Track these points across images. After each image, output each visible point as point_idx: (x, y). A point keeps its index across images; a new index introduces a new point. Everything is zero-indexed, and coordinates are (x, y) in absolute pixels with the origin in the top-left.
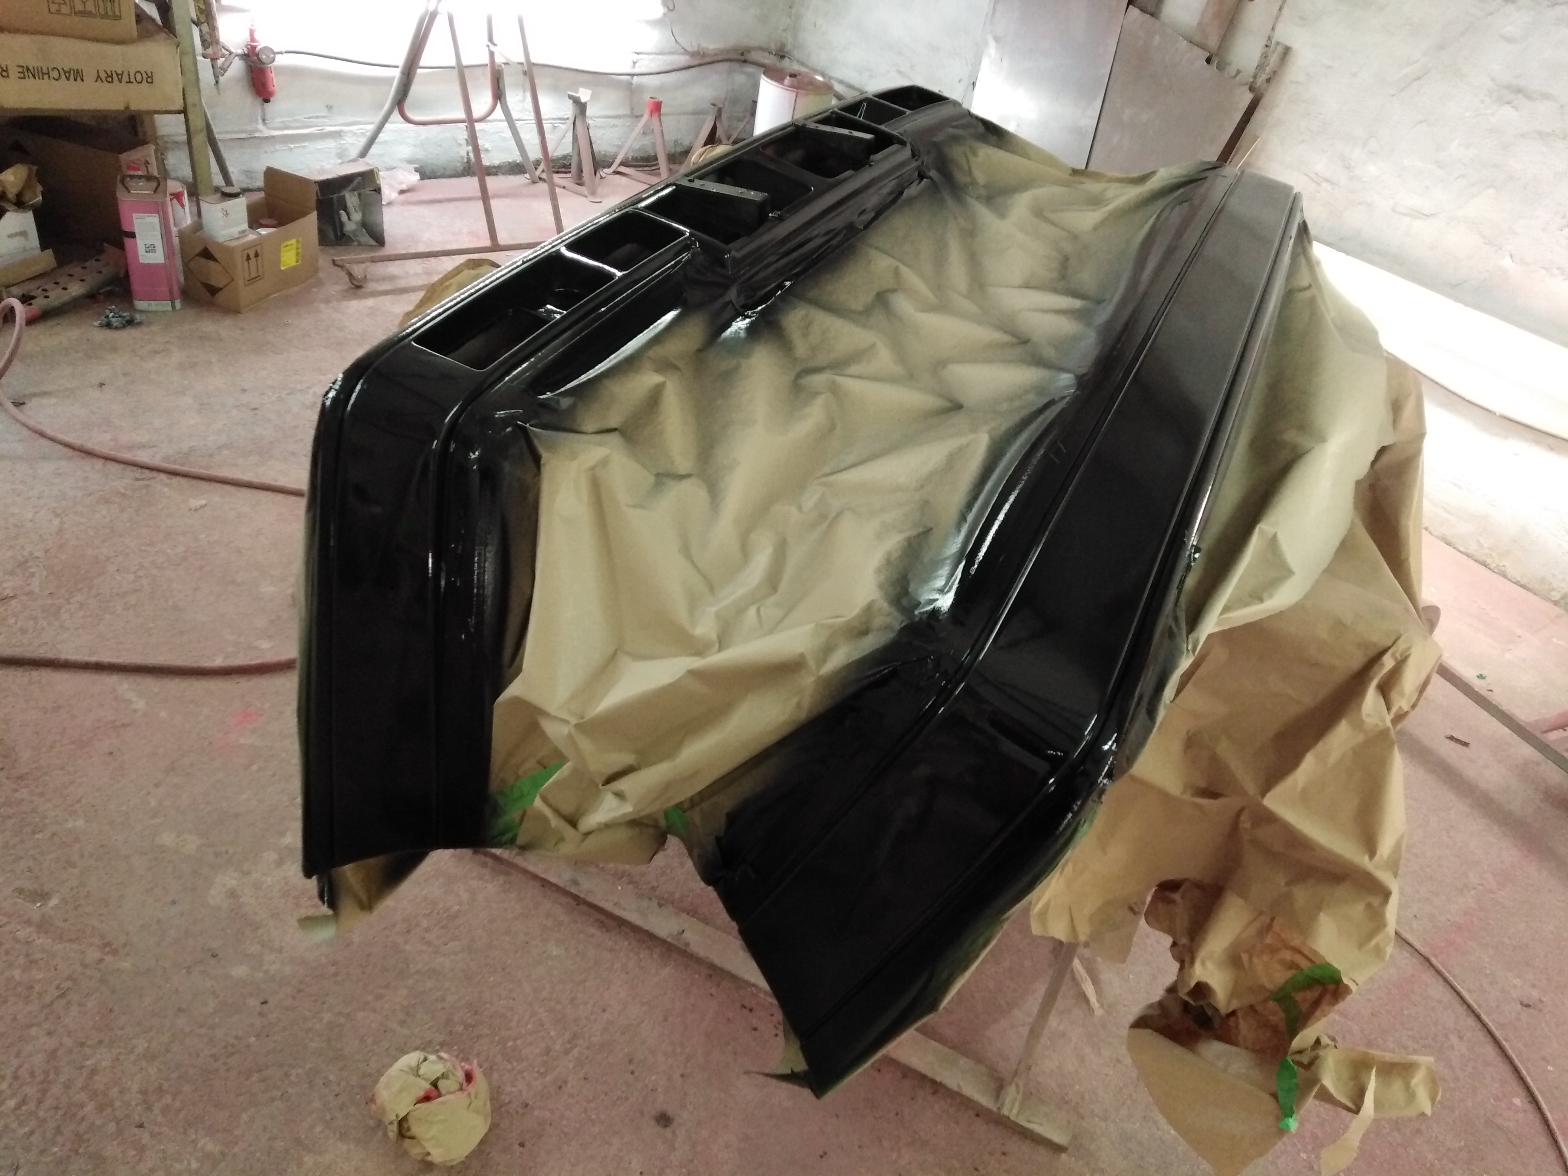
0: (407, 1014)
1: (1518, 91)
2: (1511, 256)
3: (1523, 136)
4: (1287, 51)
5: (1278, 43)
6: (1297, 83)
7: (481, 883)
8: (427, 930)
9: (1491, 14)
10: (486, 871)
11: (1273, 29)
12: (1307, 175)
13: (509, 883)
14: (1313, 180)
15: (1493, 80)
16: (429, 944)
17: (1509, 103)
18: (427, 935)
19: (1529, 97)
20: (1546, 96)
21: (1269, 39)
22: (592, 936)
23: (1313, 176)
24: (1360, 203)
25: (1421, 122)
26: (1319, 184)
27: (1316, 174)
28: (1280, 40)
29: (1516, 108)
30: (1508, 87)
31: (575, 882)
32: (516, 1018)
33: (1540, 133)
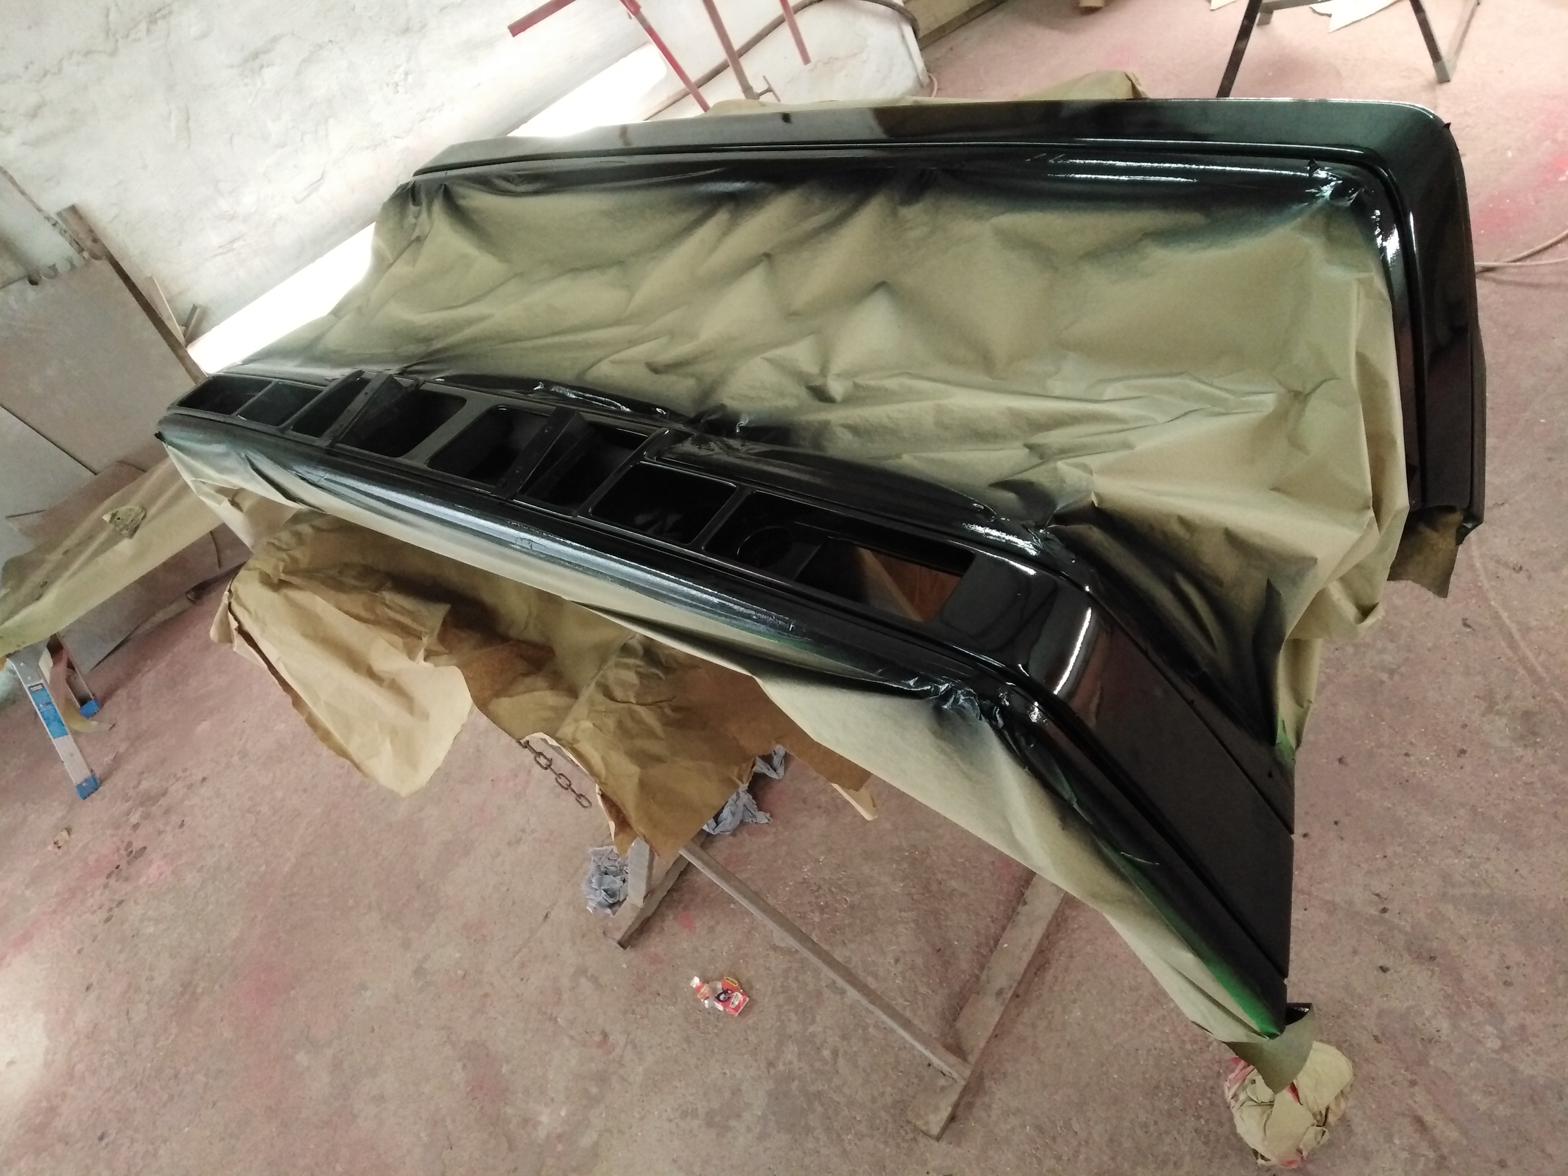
0: (1165, 1163)
1: (256, 55)
2: (396, 137)
3: (298, 73)
4: (74, 209)
5: (59, 214)
6: (116, 217)
7: (994, 1106)
8: (1059, 1158)
9: (169, 35)
10: (978, 1102)
11: (39, 210)
12: (215, 256)
13: (993, 1074)
14: (222, 253)
15: (232, 67)
16: (1077, 1153)
17: (262, 67)
18: (1065, 1158)
19: (267, 51)
20: (275, 40)
21: (48, 218)
22: (1056, 978)
23: (220, 251)
24: (274, 225)
25: (231, 139)
26: (232, 250)
27: (220, 247)
28: (58, 209)
29: (270, 65)
30: (246, 61)
31: (1000, 993)
32: (1158, 1045)
33: (304, 61)
